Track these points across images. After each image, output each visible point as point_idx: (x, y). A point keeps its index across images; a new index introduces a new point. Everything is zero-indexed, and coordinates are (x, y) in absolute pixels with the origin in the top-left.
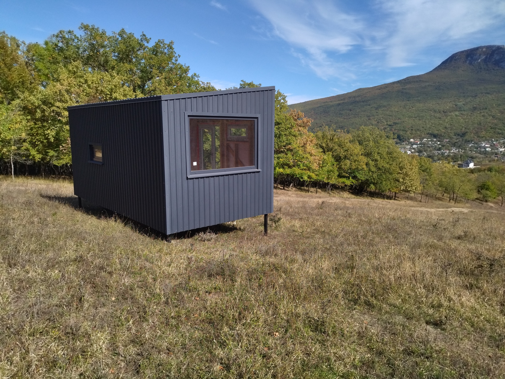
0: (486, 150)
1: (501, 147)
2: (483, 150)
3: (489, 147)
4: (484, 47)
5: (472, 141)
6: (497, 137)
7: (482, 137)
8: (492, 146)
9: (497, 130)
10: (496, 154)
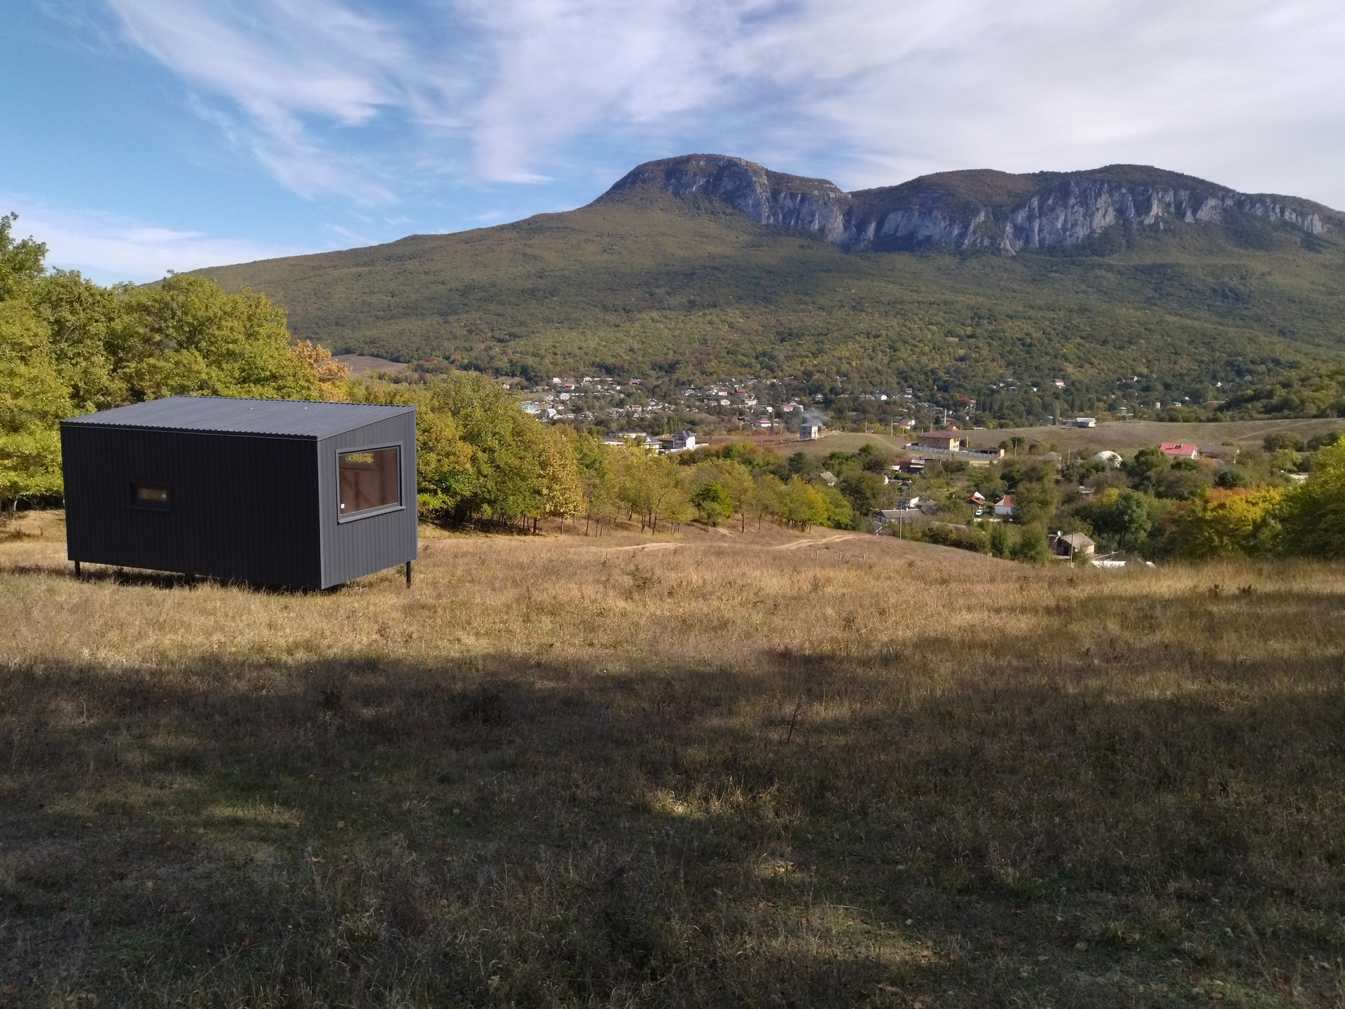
0: (719, 405)
1: (750, 397)
2: (714, 404)
3: (726, 398)
4: (702, 156)
5: (690, 382)
6: (741, 374)
7: (711, 374)
8: (732, 395)
9: (740, 357)
10: (741, 415)
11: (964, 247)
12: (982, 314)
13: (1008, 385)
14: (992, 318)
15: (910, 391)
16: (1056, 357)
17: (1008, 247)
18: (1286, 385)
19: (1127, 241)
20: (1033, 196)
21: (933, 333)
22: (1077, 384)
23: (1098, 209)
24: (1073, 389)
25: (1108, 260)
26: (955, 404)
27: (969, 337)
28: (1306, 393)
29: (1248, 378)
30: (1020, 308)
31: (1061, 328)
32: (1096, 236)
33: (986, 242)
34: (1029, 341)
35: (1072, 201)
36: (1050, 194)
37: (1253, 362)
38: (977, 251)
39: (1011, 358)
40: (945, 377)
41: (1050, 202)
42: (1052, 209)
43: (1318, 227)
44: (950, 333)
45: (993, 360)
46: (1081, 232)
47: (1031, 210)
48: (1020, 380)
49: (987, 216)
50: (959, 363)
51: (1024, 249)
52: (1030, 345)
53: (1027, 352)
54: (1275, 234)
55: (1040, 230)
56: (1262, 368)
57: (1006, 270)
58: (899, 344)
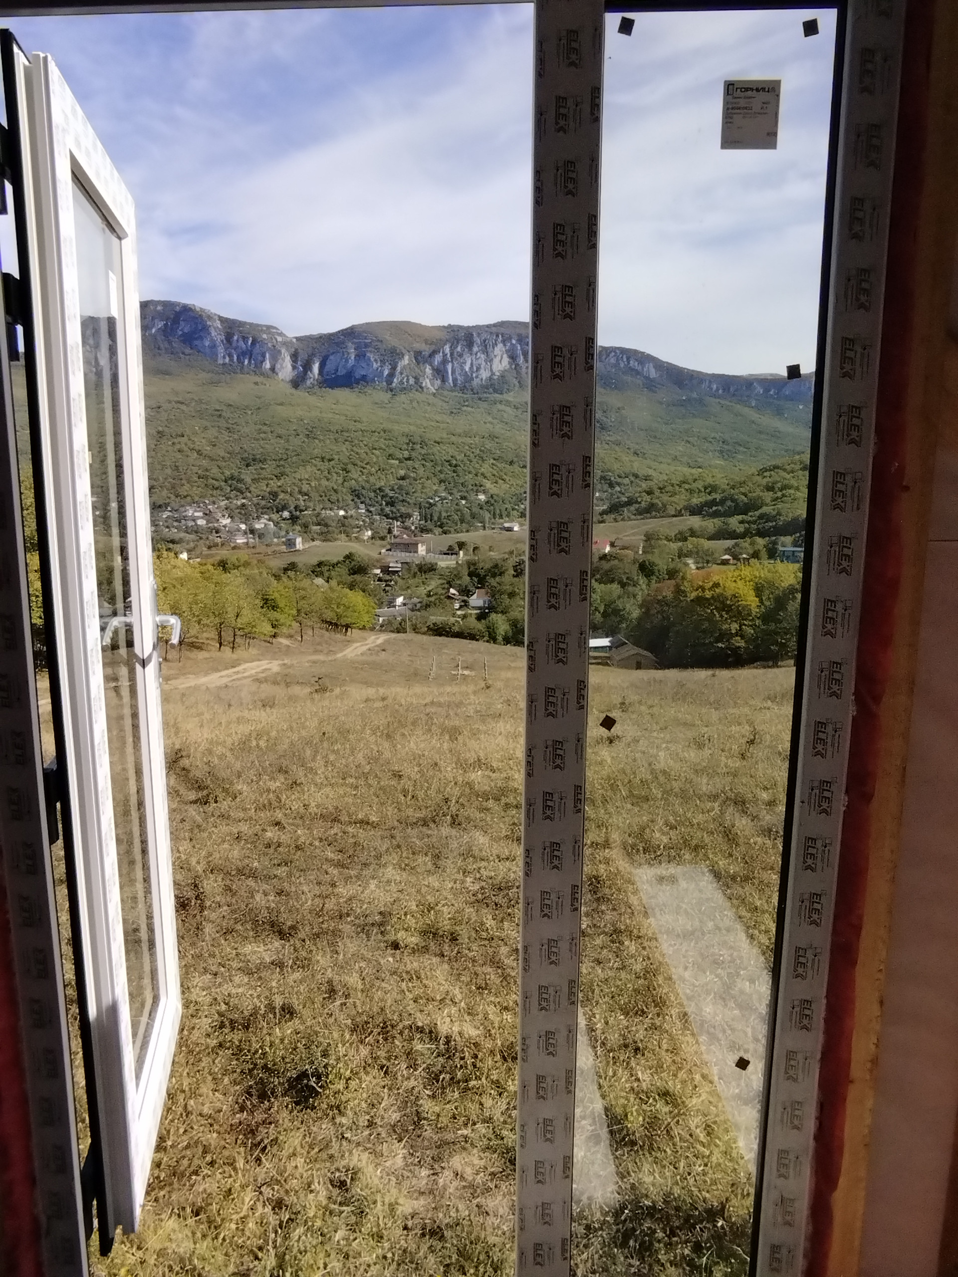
0: (196, 524)
1: (224, 516)
2: (191, 523)
3: (202, 518)
5: (167, 505)
6: (212, 496)
7: (185, 497)
8: (207, 515)
9: (211, 481)
10: (217, 532)
11: (394, 385)
12: (415, 441)
13: (442, 499)
14: (423, 443)
15: (363, 506)
16: (476, 475)
17: (429, 385)
18: (650, 493)
19: (519, 382)
20: (445, 344)
21: (377, 457)
22: (495, 497)
23: (495, 356)
24: (493, 501)
25: (505, 396)
26: (401, 516)
27: (406, 459)
28: (665, 498)
29: (618, 489)
30: (445, 436)
31: (478, 452)
32: (495, 377)
33: (412, 381)
34: (454, 462)
35: (475, 349)
36: (458, 343)
37: (620, 477)
38: (405, 388)
39: (442, 476)
40: (391, 494)
41: (459, 349)
42: (461, 355)
43: (653, 374)
44: (391, 456)
45: (428, 479)
46: (484, 374)
47: (445, 355)
48: (451, 494)
49: (410, 360)
50: (401, 482)
51: (441, 388)
52: (456, 466)
53: (454, 472)
54: (625, 378)
55: (453, 372)
56: (626, 481)
57: (429, 404)
58: (350, 467)
